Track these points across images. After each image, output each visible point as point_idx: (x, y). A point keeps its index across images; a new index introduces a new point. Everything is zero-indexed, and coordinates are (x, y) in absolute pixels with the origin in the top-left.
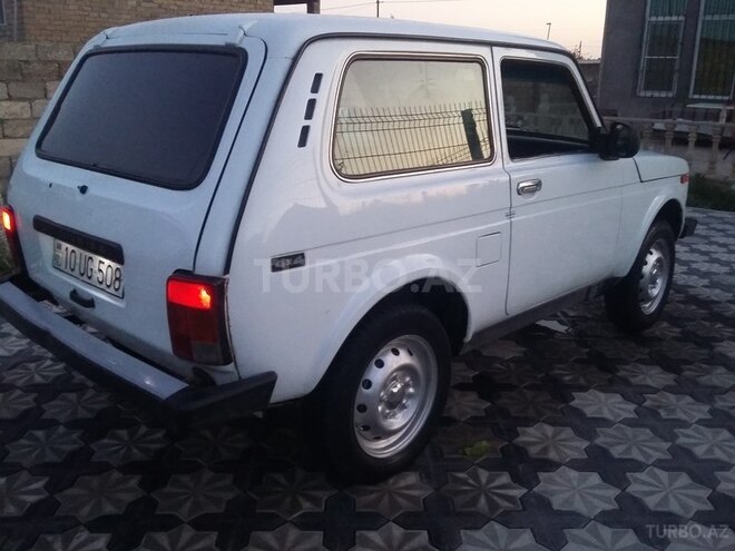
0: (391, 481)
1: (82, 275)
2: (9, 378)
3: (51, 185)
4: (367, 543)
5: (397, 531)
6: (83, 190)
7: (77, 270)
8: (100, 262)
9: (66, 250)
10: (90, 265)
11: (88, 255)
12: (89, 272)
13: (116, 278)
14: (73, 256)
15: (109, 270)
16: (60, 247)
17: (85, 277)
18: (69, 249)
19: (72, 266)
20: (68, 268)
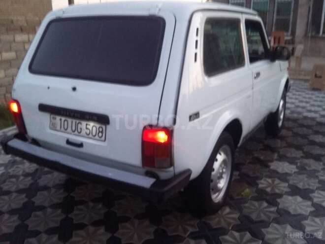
0: (220, 212)
1: (74, 131)
2: (5, 187)
3: (49, 88)
4: (227, 241)
5: (236, 234)
6: (74, 89)
7: (69, 130)
8: (87, 125)
9: (61, 120)
10: (79, 126)
11: (78, 121)
12: (79, 130)
13: (99, 132)
14: (66, 123)
15: (94, 128)
16: (55, 119)
17: (76, 133)
18: (63, 119)
19: (66, 128)
20: (62, 129)
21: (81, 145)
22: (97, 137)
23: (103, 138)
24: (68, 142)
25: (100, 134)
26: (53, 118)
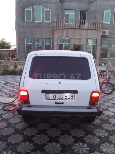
3: (46, 83)
7: (57, 98)
9: (52, 95)
11: (61, 95)
12: (62, 98)
14: (55, 95)
15: (69, 96)
16: (49, 95)
17: (60, 99)
18: (53, 95)
19: (55, 98)
20: (53, 98)
21: (63, 103)
22: (70, 99)
23: (73, 99)
24: (56, 103)
25: (72, 98)
26: (47, 95)
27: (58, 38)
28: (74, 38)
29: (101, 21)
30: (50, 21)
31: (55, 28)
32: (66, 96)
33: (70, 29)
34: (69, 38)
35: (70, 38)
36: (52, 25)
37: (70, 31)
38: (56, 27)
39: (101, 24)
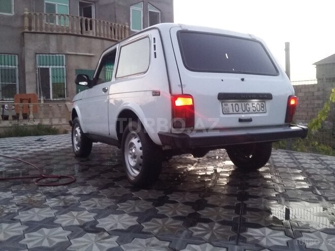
3: (222, 80)
6: (242, 80)
7: (241, 111)
8: (252, 104)
9: (232, 105)
10: (248, 106)
11: (246, 103)
12: (248, 109)
13: (262, 107)
14: (237, 106)
15: (258, 105)
16: (227, 105)
17: (246, 112)
18: (234, 104)
19: (237, 110)
20: (235, 112)
21: (250, 120)
22: (261, 111)
23: (265, 111)
24: (241, 120)
25: (263, 109)
26: (225, 105)
27: (36, 54)
28: (76, 55)
29: (127, 26)
30: (10, 12)
31: (27, 30)
32: (254, 105)
33: (65, 34)
34: (65, 54)
35: (67, 55)
36: (18, 23)
37: (65, 38)
38: (30, 28)
39: (127, 31)
